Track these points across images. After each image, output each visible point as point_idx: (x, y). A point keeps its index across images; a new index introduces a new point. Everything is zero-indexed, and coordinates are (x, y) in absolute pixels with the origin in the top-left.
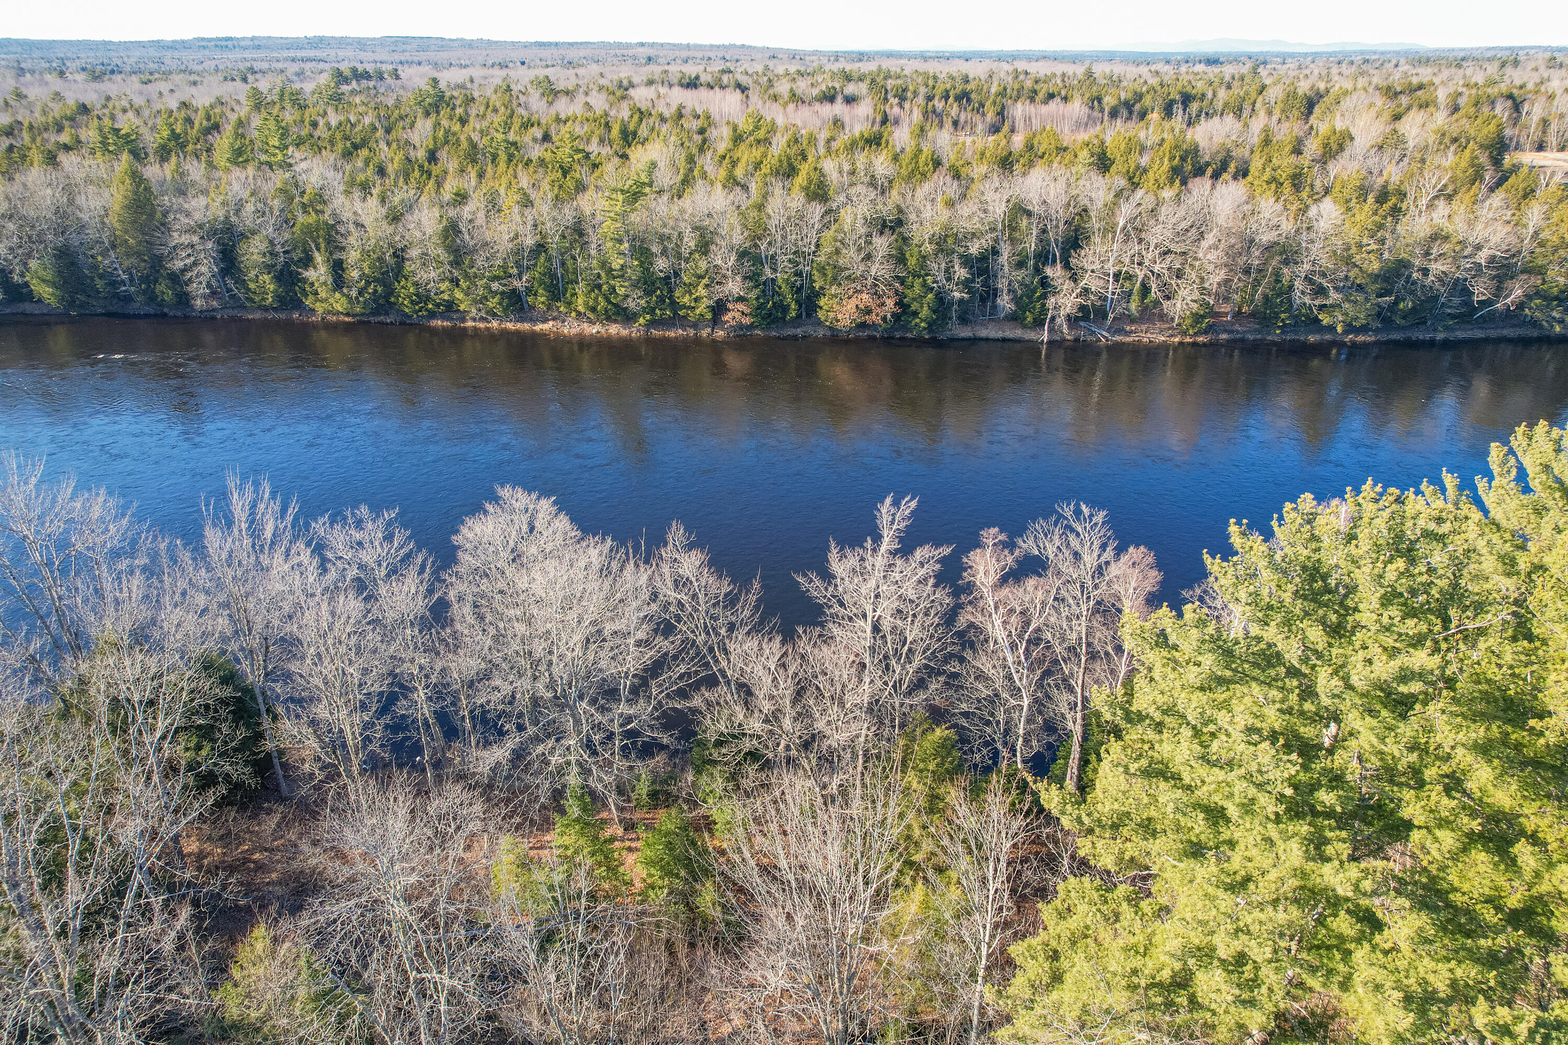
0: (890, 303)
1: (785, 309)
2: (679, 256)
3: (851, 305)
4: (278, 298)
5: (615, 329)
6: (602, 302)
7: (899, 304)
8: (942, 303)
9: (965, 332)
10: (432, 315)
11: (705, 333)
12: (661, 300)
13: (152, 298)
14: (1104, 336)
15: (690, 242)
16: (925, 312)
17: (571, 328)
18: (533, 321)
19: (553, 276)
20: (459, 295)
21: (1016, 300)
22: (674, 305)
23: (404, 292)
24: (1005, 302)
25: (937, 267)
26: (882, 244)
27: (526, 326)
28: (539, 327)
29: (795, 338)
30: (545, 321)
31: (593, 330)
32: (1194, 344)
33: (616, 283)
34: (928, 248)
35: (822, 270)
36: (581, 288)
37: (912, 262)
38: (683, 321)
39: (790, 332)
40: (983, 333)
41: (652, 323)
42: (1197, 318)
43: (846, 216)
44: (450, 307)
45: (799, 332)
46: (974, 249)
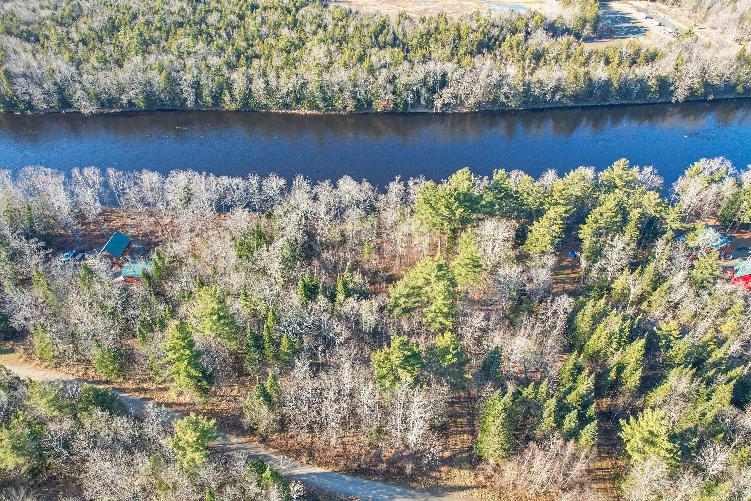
0: (392, 105)
1: (363, 106)
2: (333, 92)
3: (382, 106)
4: (213, 104)
5: (315, 112)
6: (312, 105)
7: (395, 104)
8: (406, 103)
9: (413, 111)
10: (261, 108)
11: (341, 113)
12: (329, 104)
13: (173, 104)
14: (450, 110)
15: (336, 88)
16: (401, 106)
17: (303, 112)
18: (291, 110)
19: (297, 97)
20: (269, 103)
21: (426, 102)
22: (332, 106)
23: (252, 102)
24: (423, 103)
25: (404, 94)
26: (390, 88)
27: (289, 111)
28: (293, 112)
29: (366, 113)
30: (295, 110)
31: (309, 112)
32: (475, 112)
33: (316, 99)
34: (402, 89)
35: (373, 95)
36: (305, 101)
37: (398, 92)
38: (335, 110)
39: (365, 112)
40: (418, 111)
41: (326, 110)
42: (475, 105)
43: (380, 80)
44: (266, 106)
45: (367, 111)
46: (415, 88)
